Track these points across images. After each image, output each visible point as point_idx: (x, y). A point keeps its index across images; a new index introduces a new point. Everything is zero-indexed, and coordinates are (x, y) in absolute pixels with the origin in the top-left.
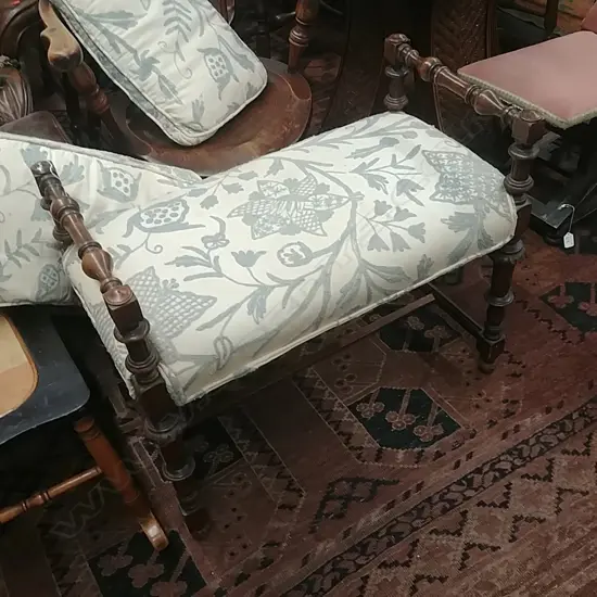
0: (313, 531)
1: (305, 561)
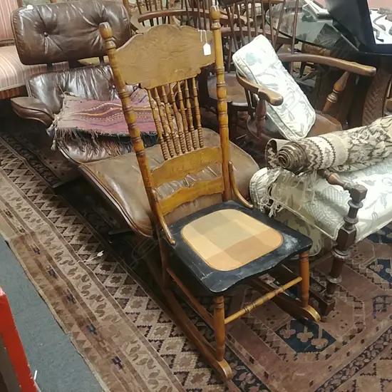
0: (375, 318)
1: (377, 329)
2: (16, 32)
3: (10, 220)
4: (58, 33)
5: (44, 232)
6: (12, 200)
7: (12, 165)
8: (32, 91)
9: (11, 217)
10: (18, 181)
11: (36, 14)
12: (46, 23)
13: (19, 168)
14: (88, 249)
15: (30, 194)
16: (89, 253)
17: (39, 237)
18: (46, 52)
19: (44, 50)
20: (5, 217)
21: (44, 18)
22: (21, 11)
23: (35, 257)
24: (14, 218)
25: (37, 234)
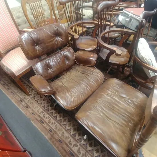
2: (23, 48)
3: (43, 125)
4: (41, 44)
5: (59, 130)
6: (40, 113)
7: (34, 94)
8: (37, 72)
9: (43, 123)
10: (39, 102)
11: (30, 37)
12: (35, 40)
13: (37, 95)
14: (79, 135)
15: (46, 108)
16: (81, 137)
17: (58, 133)
18: (38, 53)
19: (37, 53)
20: (40, 123)
21: (34, 38)
22: (22, 37)
23: (61, 145)
24: (45, 123)
25: (57, 132)
